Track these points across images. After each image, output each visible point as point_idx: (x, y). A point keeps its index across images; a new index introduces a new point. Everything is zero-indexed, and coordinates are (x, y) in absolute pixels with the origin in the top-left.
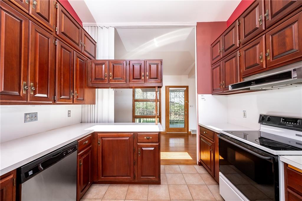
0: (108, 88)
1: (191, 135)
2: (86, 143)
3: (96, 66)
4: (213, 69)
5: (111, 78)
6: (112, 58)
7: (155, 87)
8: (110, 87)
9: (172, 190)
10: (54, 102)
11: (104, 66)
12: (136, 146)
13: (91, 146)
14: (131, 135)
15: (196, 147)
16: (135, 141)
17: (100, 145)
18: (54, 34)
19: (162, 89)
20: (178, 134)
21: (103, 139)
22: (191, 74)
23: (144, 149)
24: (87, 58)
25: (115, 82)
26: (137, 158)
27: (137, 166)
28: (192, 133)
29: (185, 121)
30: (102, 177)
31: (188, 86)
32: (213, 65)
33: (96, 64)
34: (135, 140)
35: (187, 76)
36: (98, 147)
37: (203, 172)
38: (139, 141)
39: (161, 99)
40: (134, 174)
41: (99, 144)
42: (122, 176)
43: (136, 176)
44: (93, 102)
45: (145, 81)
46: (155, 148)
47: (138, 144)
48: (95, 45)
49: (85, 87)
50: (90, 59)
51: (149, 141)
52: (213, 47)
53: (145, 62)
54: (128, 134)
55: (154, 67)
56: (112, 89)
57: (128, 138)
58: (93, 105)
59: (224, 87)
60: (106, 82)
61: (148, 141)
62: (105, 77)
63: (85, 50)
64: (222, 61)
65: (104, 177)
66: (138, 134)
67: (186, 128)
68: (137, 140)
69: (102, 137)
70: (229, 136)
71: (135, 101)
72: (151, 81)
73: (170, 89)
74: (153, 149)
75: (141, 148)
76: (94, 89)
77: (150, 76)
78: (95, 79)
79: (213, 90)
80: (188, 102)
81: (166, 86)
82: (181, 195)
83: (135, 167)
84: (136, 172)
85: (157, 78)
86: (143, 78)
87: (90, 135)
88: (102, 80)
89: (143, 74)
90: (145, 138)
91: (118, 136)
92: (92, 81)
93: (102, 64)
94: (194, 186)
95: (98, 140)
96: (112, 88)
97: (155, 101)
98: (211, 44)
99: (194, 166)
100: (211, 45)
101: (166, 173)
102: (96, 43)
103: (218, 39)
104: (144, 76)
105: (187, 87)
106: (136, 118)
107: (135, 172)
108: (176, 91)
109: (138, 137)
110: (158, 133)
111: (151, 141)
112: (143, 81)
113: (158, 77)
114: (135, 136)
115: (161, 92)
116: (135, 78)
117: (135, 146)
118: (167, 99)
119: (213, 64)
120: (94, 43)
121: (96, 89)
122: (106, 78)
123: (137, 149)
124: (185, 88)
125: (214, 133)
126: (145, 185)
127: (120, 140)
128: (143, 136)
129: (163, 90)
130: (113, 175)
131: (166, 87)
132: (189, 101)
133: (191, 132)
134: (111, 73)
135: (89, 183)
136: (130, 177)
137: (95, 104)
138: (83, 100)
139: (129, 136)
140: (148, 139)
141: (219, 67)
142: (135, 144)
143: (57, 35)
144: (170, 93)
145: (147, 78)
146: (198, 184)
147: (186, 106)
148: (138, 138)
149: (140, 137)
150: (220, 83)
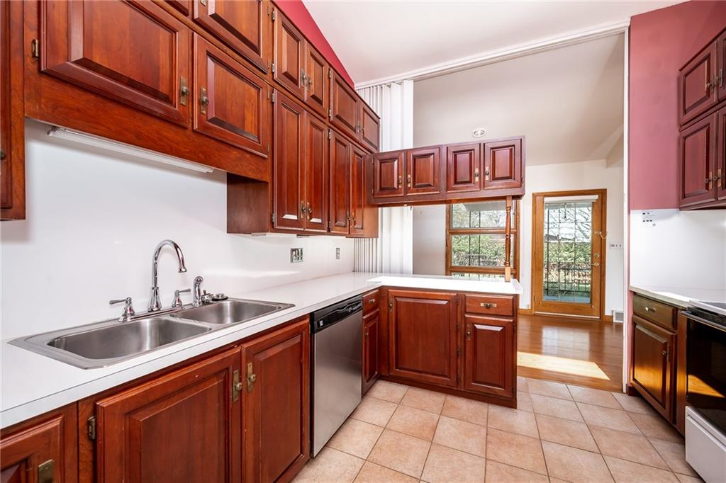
0: (402, 205)
1: (614, 327)
2: (372, 302)
3: (383, 164)
4: (685, 138)
5: (409, 185)
6: (409, 145)
7: (504, 198)
8: (405, 203)
9: (546, 424)
10: (329, 232)
11: (396, 162)
12: (461, 320)
13: (378, 310)
14: (451, 296)
15: (622, 355)
16: (459, 310)
17: (393, 311)
18: (326, 121)
19: (521, 201)
20: (569, 318)
21: (398, 299)
22: (613, 156)
23: (478, 327)
24: (367, 152)
25: (418, 192)
26: (463, 344)
27: (463, 360)
28: (614, 321)
29: (592, 286)
30: (397, 368)
31: (606, 190)
32: (686, 126)
33: (382, 162)
34: (459, 307)
35: (603, 161)
36: (388, 314)
37: (638, 409)
38: (468, 310)
39: (519, 227)
40: (457, 375)
41: (391, 307)
42: (433, 374)
43: (462, 379)
44: (374, 234)
45: (483, 185)
46: (504, 327)
47: (467, 316)
48: (377, 123)
49: (364, 206)
50: (371, 152)
51: (491, 313)
52: (686, 76)
53: (482, 146)
54: (444, 294)
55: (503, 155)
56: (409, 207)
57: (445, 302)
58: (374, 239)
59: (720, 185)
60: (400, 193)
61: (488, 312)
62: (398, 184)
63: (364, 138)
64: (715, 114)
65: (400, 369)
66: (465, 297)
67: (596, 306)
68: (463, 308)
69: (395, 297)
70: (717, 314)
71: (451, 232)
72: (495, 185)
73: (547, 200)
74: (499, 329)
75: (473, 324)
76: (376, 209)
77: (494, 174)
78: (381, 189)
79: (685, 197)
80: (605, 235)
81: (533, 194)
82: (567, 438)
83: (459, 360)
84: (461, 372)
85: (510, 178)
86: (477, 179)
87: (377, 291)
88: (393, 190)
89: (477, 171)
90: (482, 305)
91: (424, 297)
92: (376, 192)
93: (393, 159)
94: (608, 430)
95: (388, 301)
96: (409, 204)
97: (506, 233)
98: (680, 68)
99: (613, 393)
100: (681, 70)
101: (530, 392)
102: (379, 118)
103: (705, 51)
104: (479, 175)
105: (602, 193)
106: (453, 271)
107: (459, 371)
108: (565, 205)
109: (465, 302)
110: (511, 298)
111: (494, 313)
112: (478, 186)
113: (515, 175)
114: (459, 301)
115: (519, 209)
116: (458, 181)
117: (459, 320)
118: (538, 227)
119: (684, 125)
120: (376, 120)
121: (380, 209)
122: (400, 187)
123: (463, 326)
124: (596, 197)
125: (675, 309)
126: (480, 403)
127: (429, 304)
128: (477, 300)
129: (526, 205)
130: (416, 369)
131: (534, 196)
132: (607, 230)
133: (614, 318)
134: (409, 176)
135: (376, 373)
136: (449, 378)
137: (377, 237)
138: (362, 228)
139: (448, 299)
140: (488, 307)
141: (704, 131)
142: (459, 315)
143: (331, 123)
144: (546, 211)
145: (487, 178)
146: (621, 429)
147: (597, 245)
148: (467, 304)
149: (470, 302)
150: (707, 176)
